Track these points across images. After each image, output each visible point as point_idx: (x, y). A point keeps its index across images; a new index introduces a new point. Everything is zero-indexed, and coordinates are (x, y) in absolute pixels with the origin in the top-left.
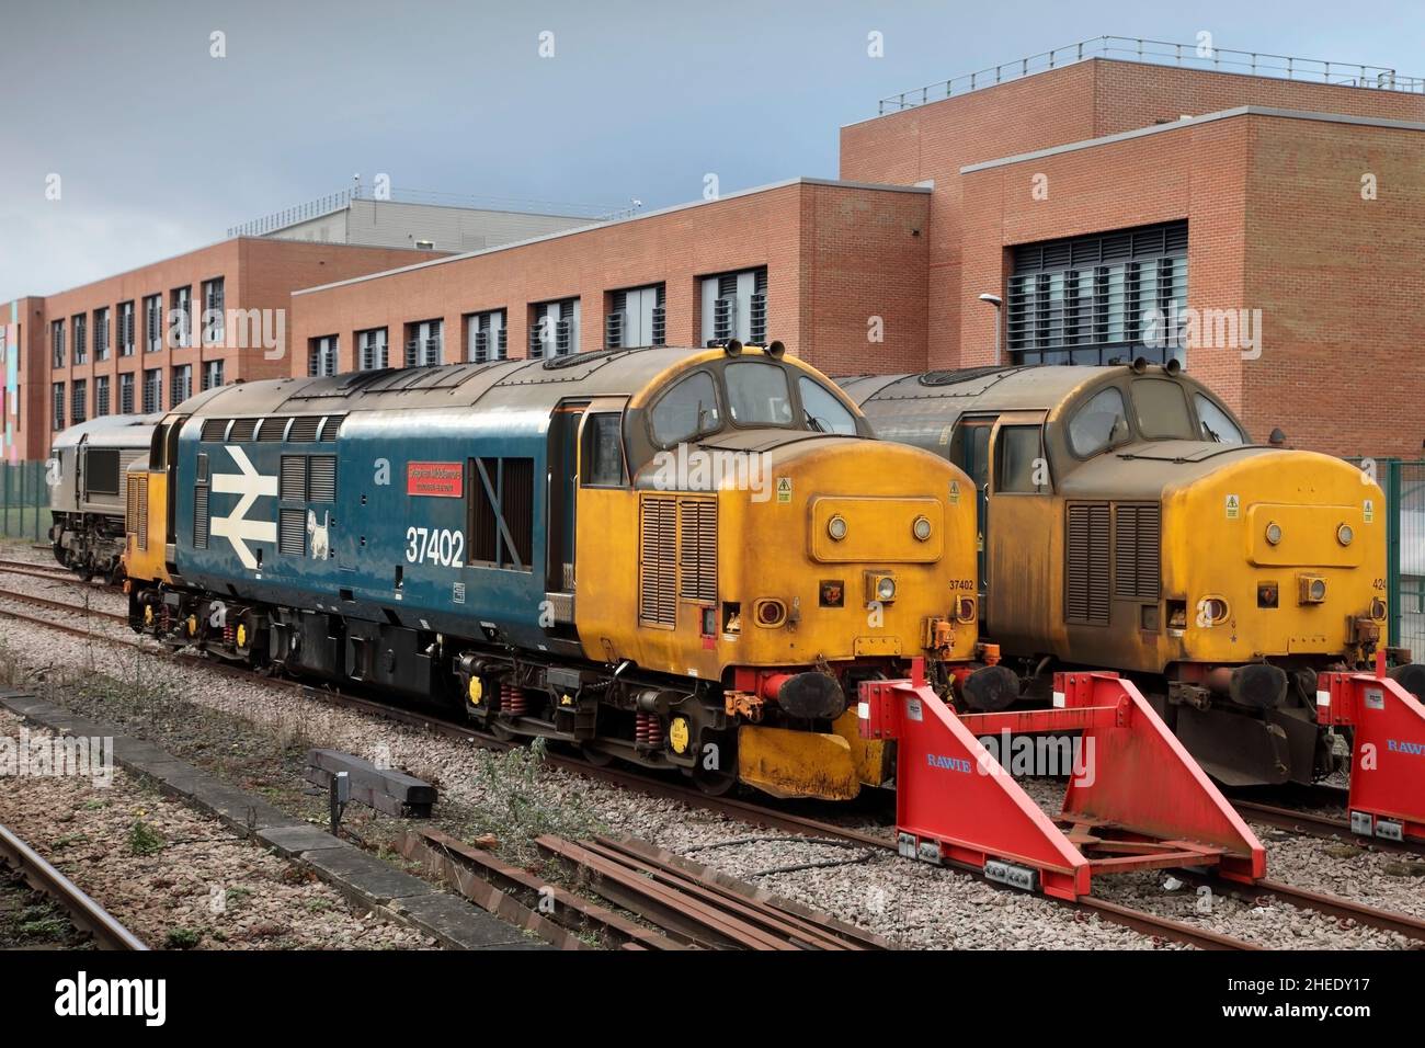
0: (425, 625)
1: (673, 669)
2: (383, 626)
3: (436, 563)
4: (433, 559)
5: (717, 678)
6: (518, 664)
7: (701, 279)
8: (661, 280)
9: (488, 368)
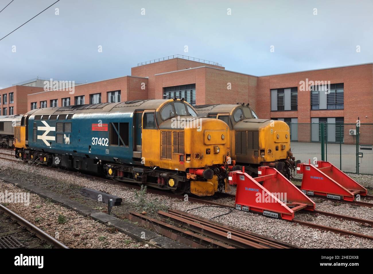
0: (97, 158)
1: (170, 168)
2: (84, 158)
3: (100, 145)
4: (99, 144)
5: (184, 170)
6: (123, 167)
7: (108, 92)
8: (100, 92)
9: (108, 104)
